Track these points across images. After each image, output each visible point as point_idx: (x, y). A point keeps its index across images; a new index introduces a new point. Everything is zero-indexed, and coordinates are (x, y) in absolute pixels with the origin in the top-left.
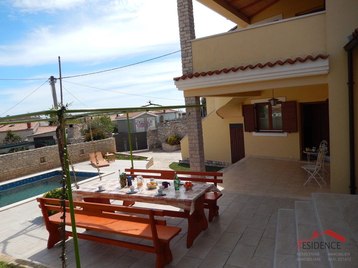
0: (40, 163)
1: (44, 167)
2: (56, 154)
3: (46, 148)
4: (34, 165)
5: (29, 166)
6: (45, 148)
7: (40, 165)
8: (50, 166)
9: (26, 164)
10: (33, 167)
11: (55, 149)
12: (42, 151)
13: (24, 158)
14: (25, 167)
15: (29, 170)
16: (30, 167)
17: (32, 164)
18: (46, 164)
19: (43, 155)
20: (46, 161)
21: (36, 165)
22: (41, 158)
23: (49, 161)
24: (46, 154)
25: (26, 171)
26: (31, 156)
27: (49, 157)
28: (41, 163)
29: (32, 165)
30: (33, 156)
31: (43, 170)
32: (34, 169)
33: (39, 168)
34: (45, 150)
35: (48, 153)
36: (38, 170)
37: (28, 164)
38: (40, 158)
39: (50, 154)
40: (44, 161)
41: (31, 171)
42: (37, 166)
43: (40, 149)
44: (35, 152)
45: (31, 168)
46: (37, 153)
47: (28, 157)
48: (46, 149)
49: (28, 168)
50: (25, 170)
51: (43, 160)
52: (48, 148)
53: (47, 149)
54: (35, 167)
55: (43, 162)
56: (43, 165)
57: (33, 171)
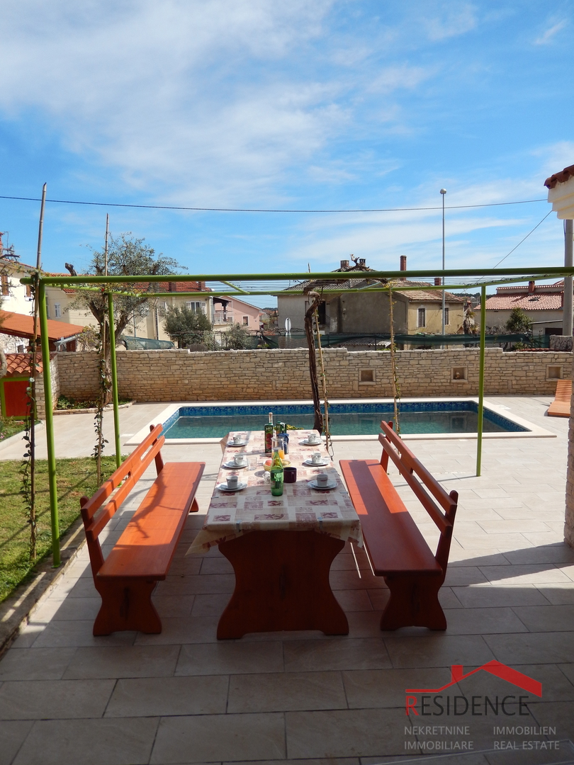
0: (450, 379)
1: (459, 388)
2: (490, 367)
3: (470, 351)
4: (438, 381)
5: (429, 380)
6: (466, 351)
7: (450, 382)
8: (471, 389)
9: (423, 376)
10: (437, 384)
11: (489, 355)
12: (459, 355)
13: (421, 362)
14: (420, 381)
15: (429, 388)
16: (431, 382)
17: (435, 377)
18: (464, 384)
19: (459, 364)
20: (466, 377)
21: (442, 381)
22: (455, 370)
23: (472, 379)
24: (467, 362)
25: (421, 388)
26: (435, 362)
27: (472, 369)
28: (454, 378)
29: (435, 381)
30: (439, 362)
31: (456, 394)
32: (438, 388)
33: (448, 388)
34: (467, 356)
35: (473, 362)
36: (444, 392)
37: (427, 376)
38: (452, 370)
39: (475, 365)
40: (462, 377)
41: (431, 392)
42: (444, 384)
43: (455, 351)
44: (445, 355)
45: (431, 384)
46: (448, 358)
47: (429, 362)
48: (468, 353)
49: (427, 385)
50: (419, 386)
51: (459, 374)
52: (473, 351)
53: (472, 353)
54: (440, 384)
55: (459, 379)
56: (458, 383)
57: (434, 392)
